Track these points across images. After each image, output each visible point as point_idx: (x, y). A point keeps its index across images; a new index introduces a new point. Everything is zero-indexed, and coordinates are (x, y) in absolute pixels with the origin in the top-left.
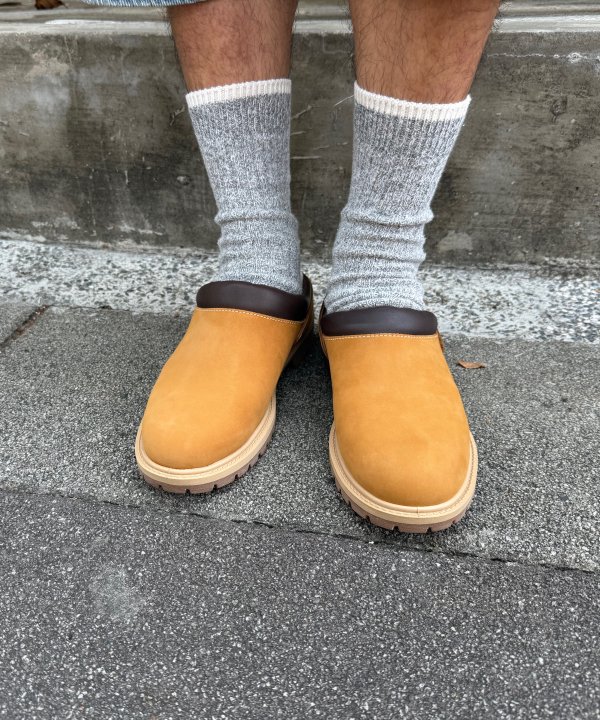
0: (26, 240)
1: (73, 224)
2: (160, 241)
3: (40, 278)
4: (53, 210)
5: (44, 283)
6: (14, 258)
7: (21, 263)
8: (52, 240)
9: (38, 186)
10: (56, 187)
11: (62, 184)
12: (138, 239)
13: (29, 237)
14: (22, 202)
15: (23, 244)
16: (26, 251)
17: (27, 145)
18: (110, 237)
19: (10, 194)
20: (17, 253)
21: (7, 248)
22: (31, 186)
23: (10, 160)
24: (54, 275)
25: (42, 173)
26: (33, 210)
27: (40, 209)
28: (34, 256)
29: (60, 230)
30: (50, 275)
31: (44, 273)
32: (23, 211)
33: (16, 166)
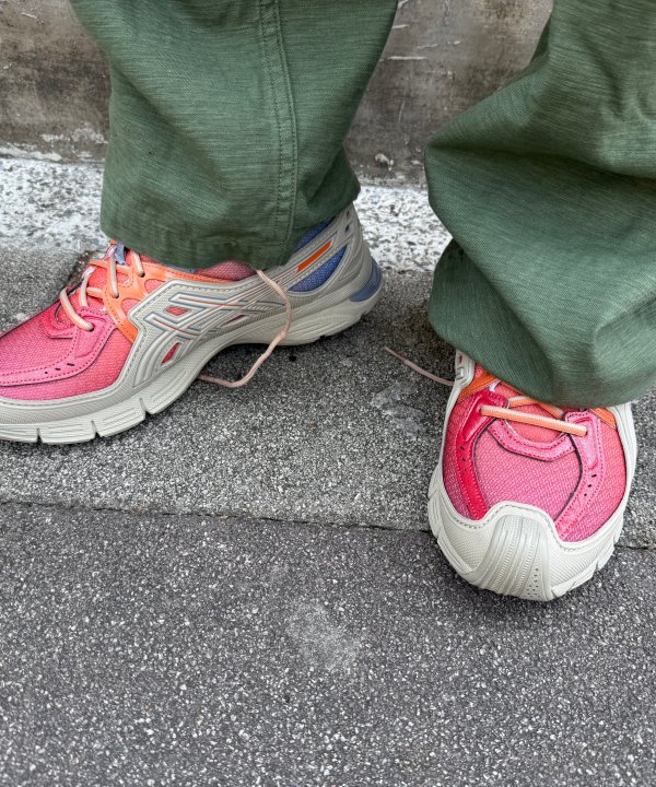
0: (35, 159)
1: (98, 137)
3: (69, 213)
4: (71, 119)
5: (76, 219)
6: (25, 185)
7: (36, 192)
8: (69, 159)
9: (51, 86)
10: (75, 89)
11: (84, 85)
13: (38, 154)
14: (27, 108)
15: (32, 164)
16: (38, 174)
17: (34, 31)
19: (10, 98)
20: (26, 176)
21: (11, 170)
22: (40, 86)
23: (10, 51)
24: (86, 208)
25: (56, 70)
26: (43, 119)
27: (52, 118)
28: (49, 180)
29: (80, 146)
30: (80, 208)
31: (71, 206)
32: (29, 120)
33: (18, 59)
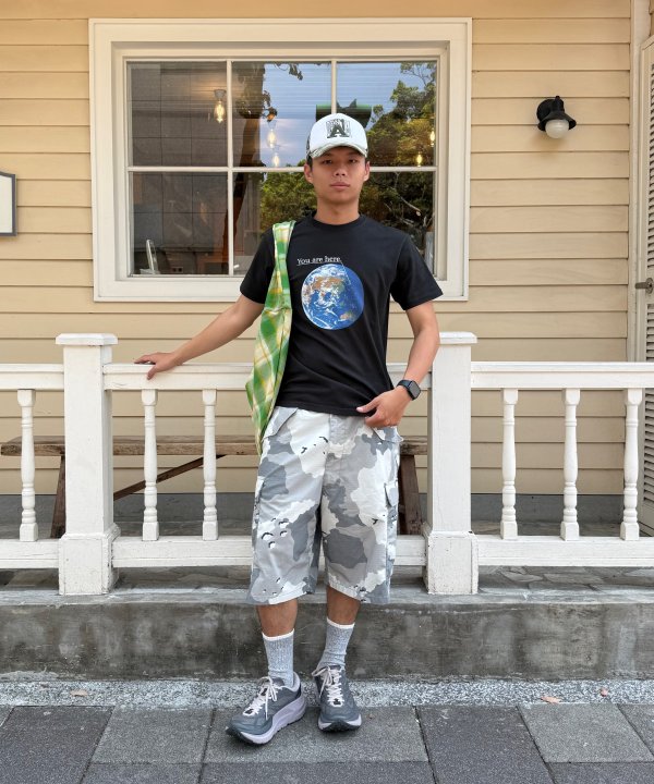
1: (212, 672)
2: (249, 677)
4: (204, 667)
5: (209, 699)
6: (190, 689)
7: (194, 691)
8: (202, 680)
9: (200, 656)
10: (207, 658)
11: (210, 656)
12: (239, 676)
13: (192, 679)
14: (191, 664)
15: (191, 682)
16: (193, 685)
17: (198, 642)
18: (227, 677)
19: (186, 662)
20: (189, 686)
21: (184, 685)
22: (196, 658)
23: (189, 648)
24: (211, 695)
25: (202, 653)
26: (196, 668)
27: (198, 667)
28: (197, 687)
29: (206, 675)
31: (206, 695)
32: (191, 668)
33: (191, 650)
